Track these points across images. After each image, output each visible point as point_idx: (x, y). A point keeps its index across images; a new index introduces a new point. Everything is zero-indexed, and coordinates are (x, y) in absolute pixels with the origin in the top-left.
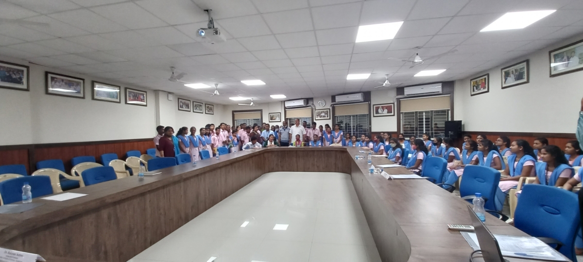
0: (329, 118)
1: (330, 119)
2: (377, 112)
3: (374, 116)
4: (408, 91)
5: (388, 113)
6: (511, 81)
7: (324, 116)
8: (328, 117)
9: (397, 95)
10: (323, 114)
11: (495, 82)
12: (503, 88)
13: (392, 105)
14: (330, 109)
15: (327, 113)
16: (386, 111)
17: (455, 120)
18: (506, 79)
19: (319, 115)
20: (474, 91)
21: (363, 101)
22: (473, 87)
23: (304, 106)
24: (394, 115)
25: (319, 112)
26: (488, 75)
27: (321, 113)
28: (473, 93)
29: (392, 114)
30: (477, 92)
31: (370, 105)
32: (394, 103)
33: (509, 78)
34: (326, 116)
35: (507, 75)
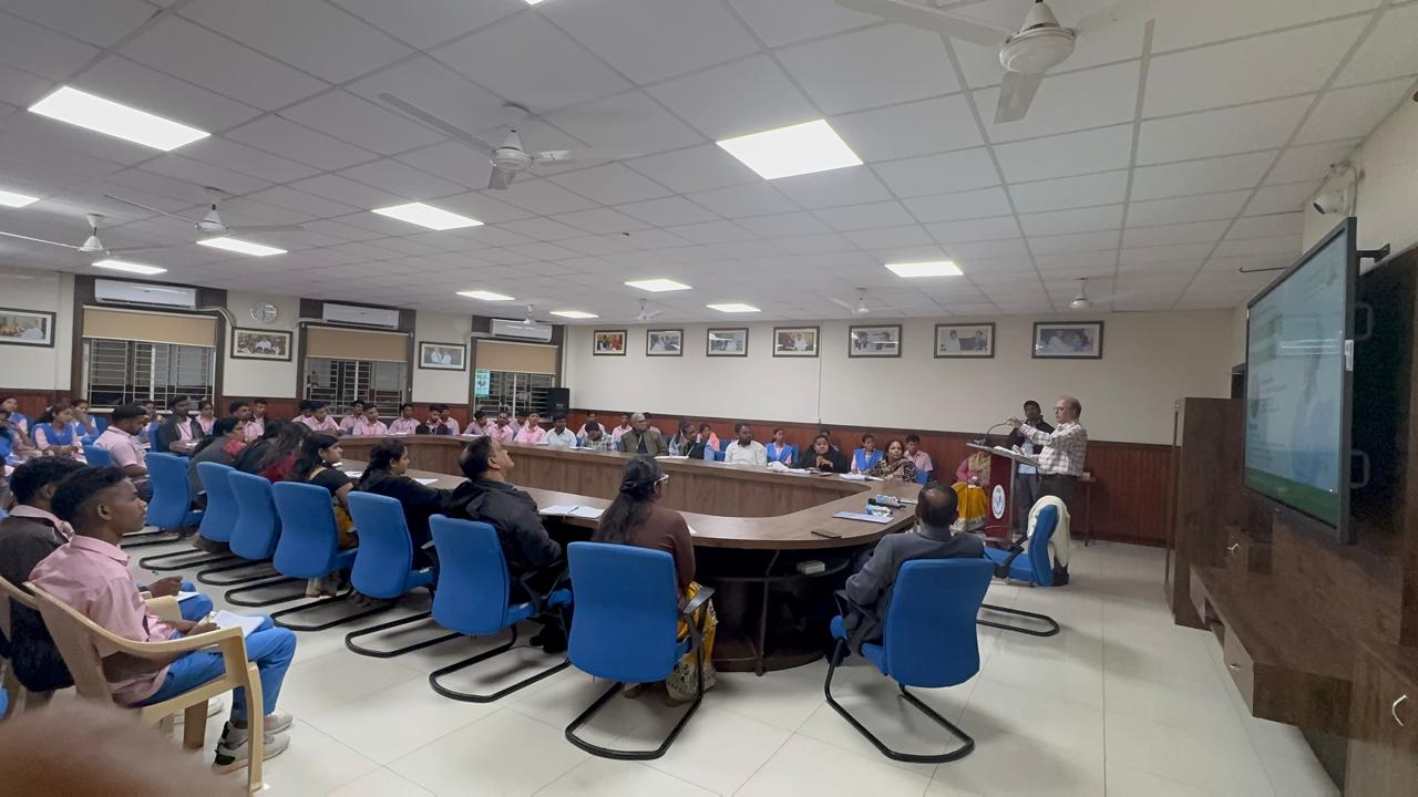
0: (286, 357)
1: (290, 360)
2: (428, 360)
3: (420, 367)
4: (498, 328)
5: (452, 362)
6: (659, 348)
7: (267, 351)
8: (282, 353)
9: (473, 330)
10: (265, 345)
11: (636, 345)
12: (648, 355)
13: (463, 348)
14: (291, 333)
15: (281, 344)
16: (447, 358)
17: (562, 386)
18: (652, 346)
19: (249, 343)
20: (599, 348)
21: (396, 328)
22: (599, 342)
23: (194, 309)
24: (464, 370)
25: (250, 336)
26: (626, 331)
27: (260, 338)
28: (598, 352)
29: (462, 367)
30: (603, 351)
31: (410, 341)
32: (465, 346)
33: (656, 345)
34: (277, 350)
35: (655, 340)
